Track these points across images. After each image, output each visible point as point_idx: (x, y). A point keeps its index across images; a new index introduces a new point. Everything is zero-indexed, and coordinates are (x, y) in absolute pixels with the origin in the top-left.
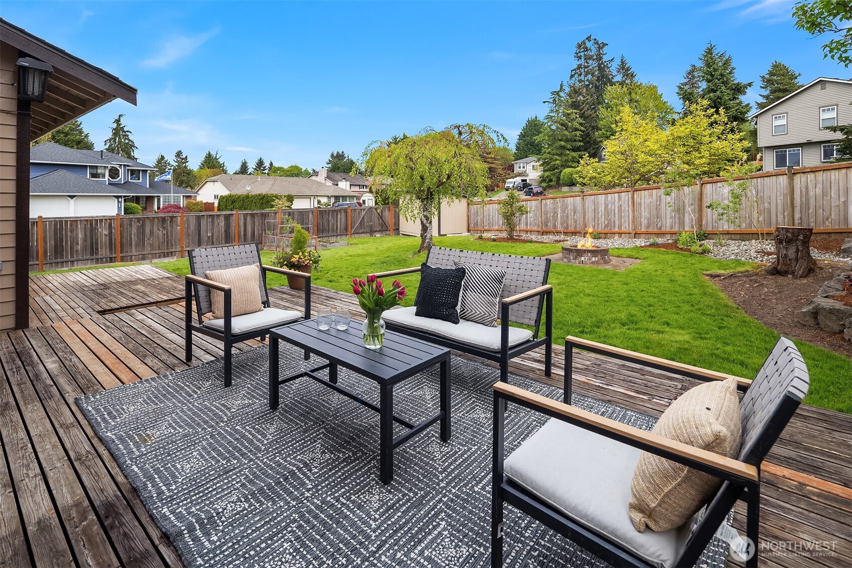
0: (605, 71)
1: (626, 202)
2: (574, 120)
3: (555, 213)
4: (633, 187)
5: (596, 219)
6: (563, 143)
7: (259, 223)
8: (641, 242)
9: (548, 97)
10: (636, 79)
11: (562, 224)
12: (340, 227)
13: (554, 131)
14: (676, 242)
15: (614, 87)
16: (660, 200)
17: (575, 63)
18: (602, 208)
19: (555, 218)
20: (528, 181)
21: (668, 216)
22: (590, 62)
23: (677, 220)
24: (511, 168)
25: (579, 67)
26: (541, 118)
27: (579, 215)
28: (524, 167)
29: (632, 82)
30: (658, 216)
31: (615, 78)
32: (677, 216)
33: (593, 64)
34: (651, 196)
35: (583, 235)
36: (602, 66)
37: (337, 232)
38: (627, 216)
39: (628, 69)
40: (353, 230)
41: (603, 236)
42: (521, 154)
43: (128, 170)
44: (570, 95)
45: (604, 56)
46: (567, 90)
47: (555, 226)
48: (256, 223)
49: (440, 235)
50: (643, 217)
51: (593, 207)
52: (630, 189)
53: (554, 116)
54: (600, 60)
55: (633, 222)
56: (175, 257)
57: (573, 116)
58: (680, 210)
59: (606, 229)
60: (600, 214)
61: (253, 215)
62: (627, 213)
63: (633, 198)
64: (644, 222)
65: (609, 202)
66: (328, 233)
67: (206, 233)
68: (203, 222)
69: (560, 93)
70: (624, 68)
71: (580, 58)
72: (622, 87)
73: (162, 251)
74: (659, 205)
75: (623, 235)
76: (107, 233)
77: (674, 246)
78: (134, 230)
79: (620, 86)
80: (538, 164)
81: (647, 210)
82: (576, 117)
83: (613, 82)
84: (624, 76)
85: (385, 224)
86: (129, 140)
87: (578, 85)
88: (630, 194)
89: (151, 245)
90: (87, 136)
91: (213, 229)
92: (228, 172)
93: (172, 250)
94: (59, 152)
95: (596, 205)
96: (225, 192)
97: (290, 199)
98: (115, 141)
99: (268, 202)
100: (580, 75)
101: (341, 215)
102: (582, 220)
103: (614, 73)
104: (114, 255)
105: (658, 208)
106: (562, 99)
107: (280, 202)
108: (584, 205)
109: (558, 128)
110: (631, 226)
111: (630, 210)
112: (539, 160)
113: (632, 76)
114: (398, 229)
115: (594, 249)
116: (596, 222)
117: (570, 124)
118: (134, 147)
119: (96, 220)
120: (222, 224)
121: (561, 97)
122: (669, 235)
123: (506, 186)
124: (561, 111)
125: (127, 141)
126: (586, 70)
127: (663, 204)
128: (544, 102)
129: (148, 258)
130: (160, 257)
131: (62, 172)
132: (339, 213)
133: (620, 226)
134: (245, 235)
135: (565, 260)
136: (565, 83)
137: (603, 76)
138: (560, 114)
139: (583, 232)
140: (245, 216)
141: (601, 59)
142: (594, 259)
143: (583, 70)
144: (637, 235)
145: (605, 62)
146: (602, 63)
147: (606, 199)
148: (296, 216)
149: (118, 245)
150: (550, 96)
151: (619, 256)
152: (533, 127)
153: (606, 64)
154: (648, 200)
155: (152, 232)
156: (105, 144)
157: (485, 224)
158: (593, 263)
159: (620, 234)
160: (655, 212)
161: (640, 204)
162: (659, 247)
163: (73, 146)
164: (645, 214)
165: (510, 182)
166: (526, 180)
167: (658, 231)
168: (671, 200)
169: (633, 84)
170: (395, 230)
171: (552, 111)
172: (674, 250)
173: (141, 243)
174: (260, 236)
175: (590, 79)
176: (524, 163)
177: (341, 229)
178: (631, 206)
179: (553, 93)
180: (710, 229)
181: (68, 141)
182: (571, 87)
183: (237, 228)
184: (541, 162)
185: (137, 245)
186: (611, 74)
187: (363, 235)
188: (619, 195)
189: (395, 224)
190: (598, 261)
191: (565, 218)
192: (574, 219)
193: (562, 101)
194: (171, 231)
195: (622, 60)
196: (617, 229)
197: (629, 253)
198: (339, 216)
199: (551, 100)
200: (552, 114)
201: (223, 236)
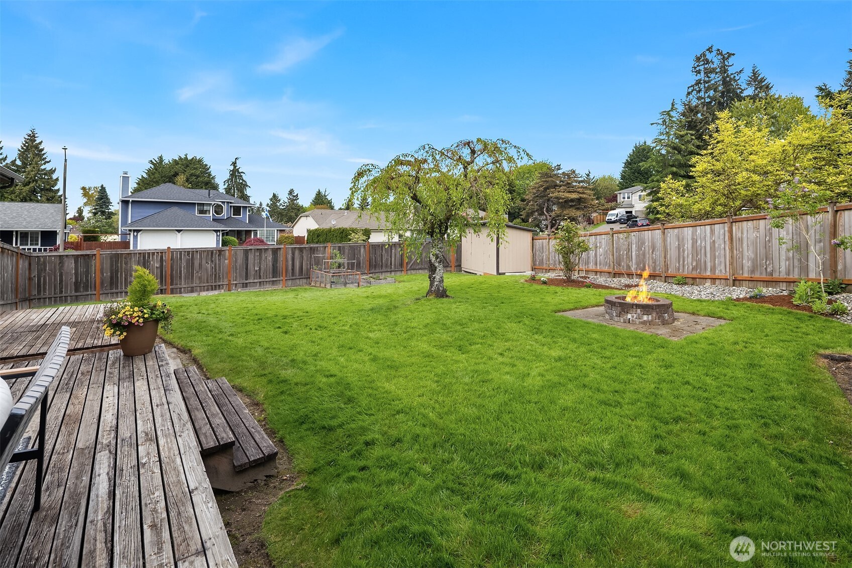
0: (732, 85)
1: (722, 237)
2: (688, 142)
3: (629, 249)
4: (732, 216)
5: (681, 260)
6: (674, 169)
7: (307, 257)
8: (740, 292)
9: (658, 118)
10: (772, 92)
11: (638, 264)
12: (395, 262)
13: (663, 155)
14: (792, 293)
15: (743, 102)
16: (771, 234)
17: (692, 79)
18: (688, 245)
19: (630, 258)
20: (634, 213)
21: (783, 257)
22: (712, 76)
23: (796, 263)
24: (614, 198)
25: (698, 82)
26: (649, 143)
27: (659, 254)
28: (628, 198)
29: (767, 95)
30: (768, 257)
31: (745, 92)
32: (797, 256)
33: (715, 78)
34: (757, 229)
35: (663, 279)
36: (728, 79)
37: (391, 268)
38: (722, 256)
39: (762, 80)
40: (409, 266)
41: (690, 281)
42: (626, 183)
43: (231, 206)
44: (683, 114)
45: (729, 69)
46: (681, 108)
47: (629, 267)
48: (305, 257)
49: (498, 273)
50: (745, 258)
51: (677, 243)
52: (726, 220)
53: (664, 139)
54: (725, 73)
55: (731, 264)
56: (223, 291)
57: (688, 137)
58: (801, 248)
59: (694, 272)
60: (686, 252)
61: (301, 250)
62: (722, 252)
63: (731, 232)
64: (747, 264)
65: (699, 238)
66: (382, 268)
67: (253, 267)
68: (251, 257)
69: (671, 113)
70: (757, 80)
71: (699, 72)
72: (754, 102)
73: (210, 284)
74: (769, 241)
75: (718, 282)
76: (158, 265)
77: (785, 301)
78: (184, 264)
79: (752, 101)
80: (644, 193)
81: (751, 248)
82: (692, 139)
83: (742, 97)
84: (756, 89)
85: (446, 260)
86: (243, 180)
87: (694, 102)
88: (727, 227)
89: (200, 278)
90: (213, 178)
91: (260, 263)
92: (335, 208)
93: (220, 284)
94: (175, 192)
95: (681, 241)
96: (314, 226)
97: (367, 233)
98: (232, 181)
99: (347, 236)
100: (699, 91)
101: (395, 250)
102: (662, 259)
103: (744, 86)
104: (164, 287)
105: (767, 245)
106: (674, 119)
107: (357, 236)
108: (664, 240)
109: (668, 152)
110: (728, 270)
111: (727, 248)
112: (645, 189)
113: (768, 88)
114: (460, 266)
115: (650, 302)
116: (681, 262)
117: (683, 147)
118: (247, 186)
119: (149, 253)
120: (270, 258)
121: (672, 117)
122: (785, 284)
123: (607, 218)
124: (672, 133)
125: (241, 181)
126: (706, 85)
127: (775, 242)
128: (652, 124)
129: (196, 291)
130: (208, 290)
131: (175, 209)
132: (393, 248)
133: (713, 269)
134: (293, 269)
135: (607, 317)
136: (678, 101)
137: (728, 91)
138: (671, 137)
139: (664, 275)
140: (293, 250)
141: (726, 71)
142: (645, 318)
143: (702, 86)
144: (736, 282)
145: (732, 74)
146: (728, 76)
147: (694, 233)
148: (347, 251)
149: (169, 278)
150: (659, 116)
151: (693, 314)
152: (641, 153)
153: (732, 76)
154: (753, 235)
155: (200, 265)
156: (224, 185)
157: (551, 262)
158: (644, 323)
159: (713, 280)
160: (763, 251)
161: (741, 240)
162: (762, 302)
163: (202, 187)
164: (748, 253)
165: (612, 215)
166: (631, 212)
167: (768, 278)
168: (788, 234)
169: (768, 97)
170: (457, 266)
171: (661, 134)
172: (784, 308)
173: (190, 276)
174: (308, 271)
175: (711, 95)
176: (628, 193)
177: (395, 264)
178: (727, 243)
179: (662, 113)
181: (198, 182)
182: (685, 105)
183: (284, 262)
184: (648, 191)
185: (186, 278)
186: (740, 88)
187: (420, 271)
188: (711, 227)
189: (457, 260)
190: (652, 321)
191: (641, 257)
192: (652, 258)
193: (674, 122)
194: (219, 264)
195: (754, 71)
196: (708, 273)
197: (712, 308)
198: (393, 251)
199: (660, 121)
200: (662, 137)
201: (271, 270)
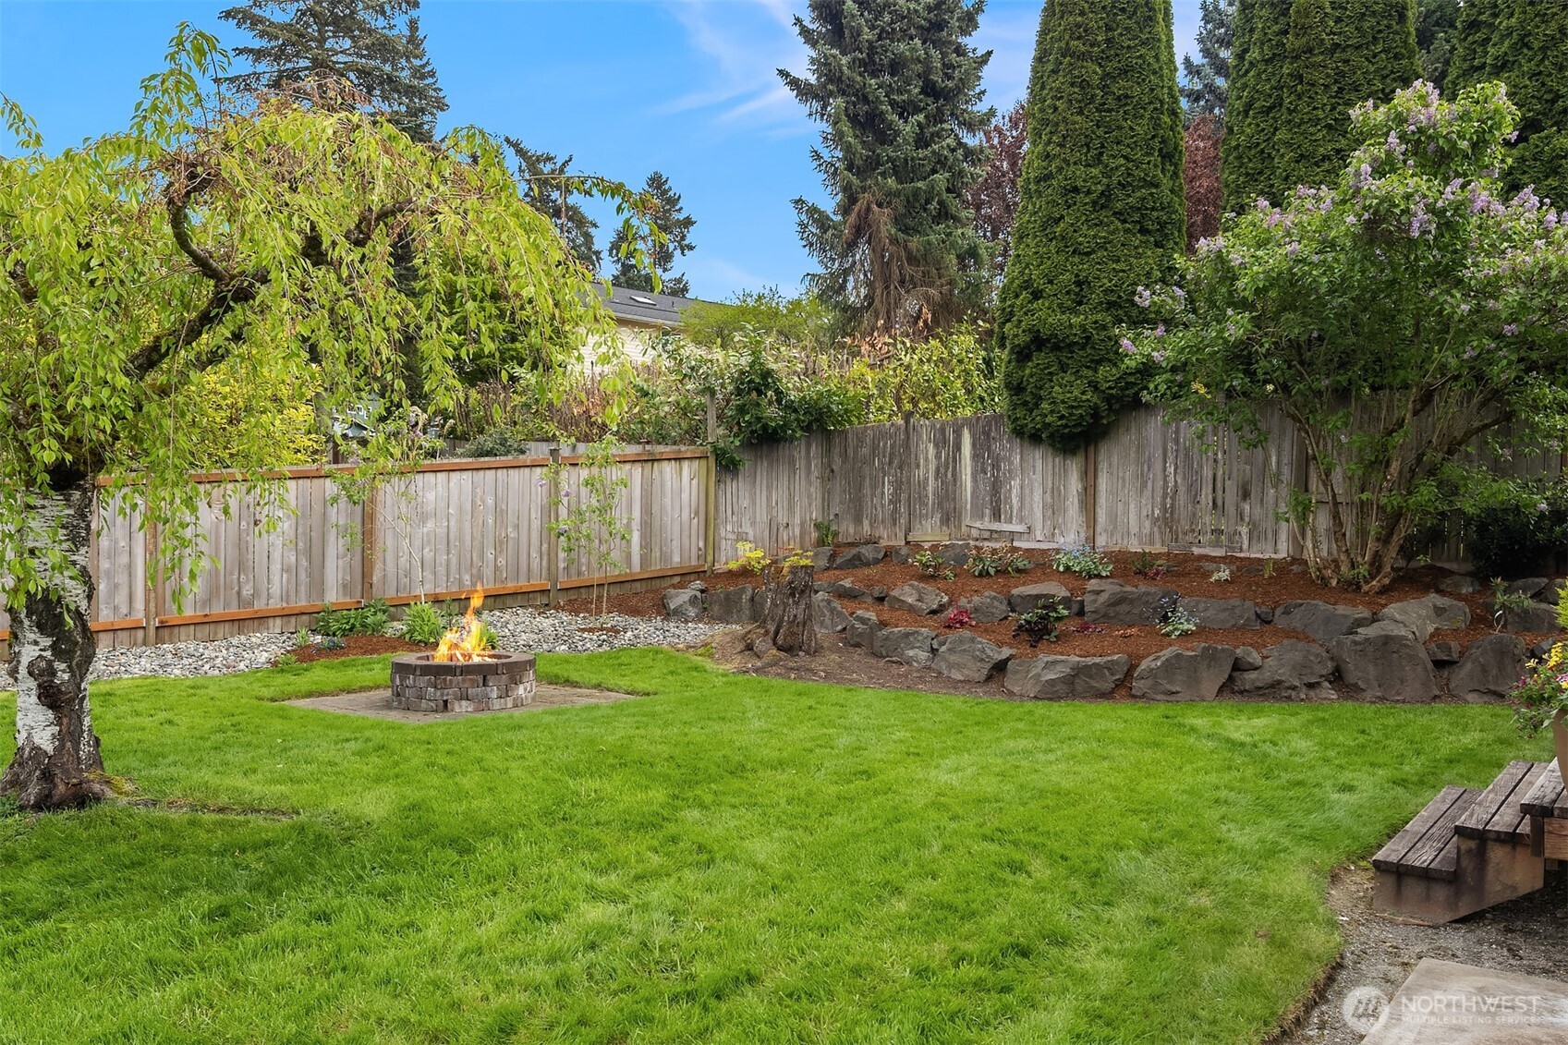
23: (303, 575)
30: (243, 565)
32: (304, 562)
58: (311, 546)
74: (247, 529)
160: (233, 551)
180: (391, 593)
